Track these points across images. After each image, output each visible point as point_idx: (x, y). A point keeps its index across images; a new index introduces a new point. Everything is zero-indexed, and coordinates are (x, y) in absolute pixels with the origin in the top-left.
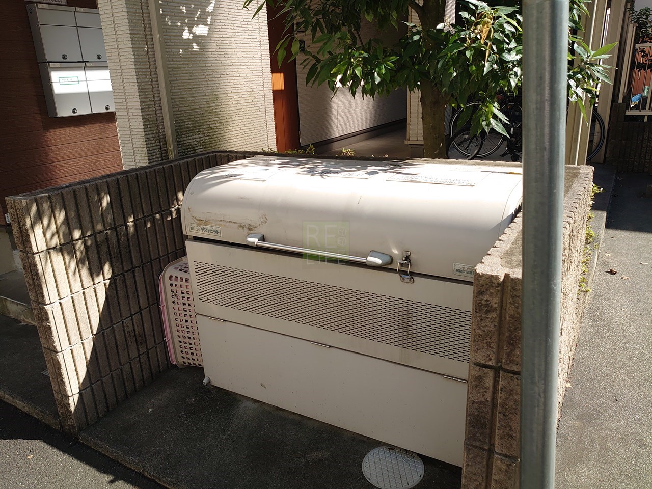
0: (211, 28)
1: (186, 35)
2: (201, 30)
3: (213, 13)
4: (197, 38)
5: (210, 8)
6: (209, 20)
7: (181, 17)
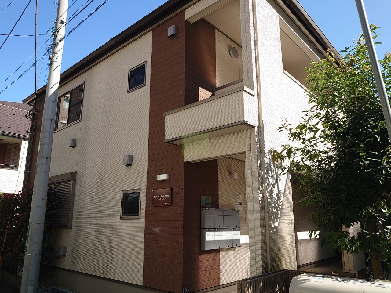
0: (279, 223)
1: (273, 226)
2: (276, 224)
3: (280, 218)
4: (276, 227)
5: (279, 216)
6: (278, 220)
7: (272, 220)
